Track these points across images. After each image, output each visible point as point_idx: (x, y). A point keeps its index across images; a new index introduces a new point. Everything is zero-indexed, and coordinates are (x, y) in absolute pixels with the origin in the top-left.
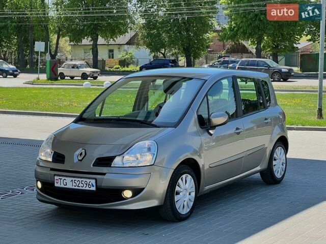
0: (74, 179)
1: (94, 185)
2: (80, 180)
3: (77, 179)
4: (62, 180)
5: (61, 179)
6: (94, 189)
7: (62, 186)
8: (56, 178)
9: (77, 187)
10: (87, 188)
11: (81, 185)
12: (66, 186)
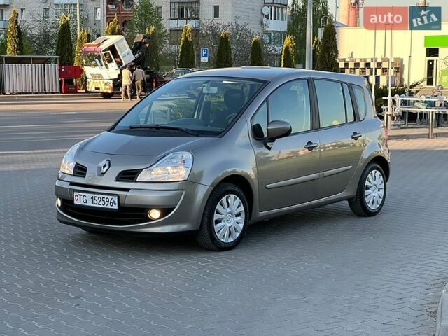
0: (94, 195)
1: (116, 202)
2: (101, 196)
3: (98, 196)
4: (82, 197)
5: (80, 195)
6: (116, 207)
7: (82, 203)
8: (76, 193)
9: (97, 205)
10: (109, 207)
11: (102, 202)
12: (85, 204)
